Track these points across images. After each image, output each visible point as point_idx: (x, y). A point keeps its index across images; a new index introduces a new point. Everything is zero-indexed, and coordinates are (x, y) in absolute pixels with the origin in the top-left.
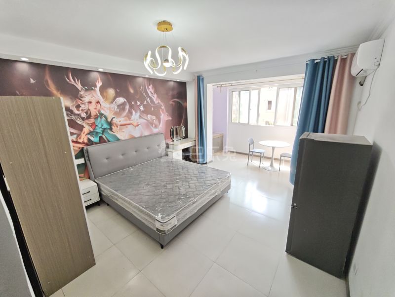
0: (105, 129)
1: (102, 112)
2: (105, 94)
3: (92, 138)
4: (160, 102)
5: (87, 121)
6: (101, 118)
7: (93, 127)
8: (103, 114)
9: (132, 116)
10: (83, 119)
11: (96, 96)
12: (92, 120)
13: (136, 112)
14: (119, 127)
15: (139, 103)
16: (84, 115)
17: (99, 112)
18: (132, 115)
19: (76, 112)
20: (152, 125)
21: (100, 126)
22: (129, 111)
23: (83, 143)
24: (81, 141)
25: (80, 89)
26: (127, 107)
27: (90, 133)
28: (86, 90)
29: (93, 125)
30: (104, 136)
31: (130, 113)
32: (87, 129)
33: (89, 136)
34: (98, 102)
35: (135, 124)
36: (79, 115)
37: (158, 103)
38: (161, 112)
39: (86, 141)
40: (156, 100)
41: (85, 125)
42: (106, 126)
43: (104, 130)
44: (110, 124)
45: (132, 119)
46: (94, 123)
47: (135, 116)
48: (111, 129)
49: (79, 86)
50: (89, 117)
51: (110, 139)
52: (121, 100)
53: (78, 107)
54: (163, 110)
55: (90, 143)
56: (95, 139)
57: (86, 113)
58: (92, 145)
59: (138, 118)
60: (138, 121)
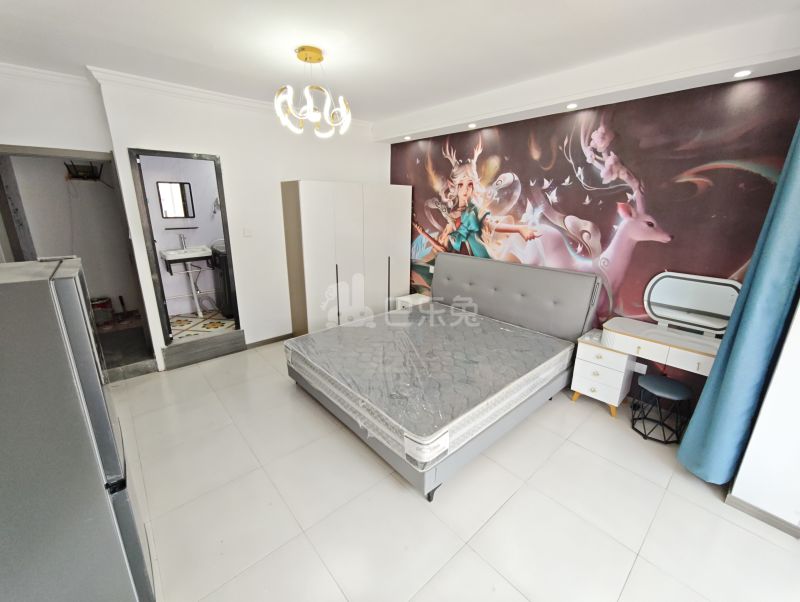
0: (471, 231)
1: (473, 201)
2: (483, 169)
4: (624, 176)
5: (452, 214)
6: (469, 212)
7: (458, 224)
8: (473, 205)
9: (524, 215)
10: (449, 210)
11: (470, 174)
12: (458, 214)
13: (535, 206)
14: (493, 232)
16: (451, 205)
17: (469, 200)
18: (524, 212)
19: (445, 200)
20: (575, 245)
21: (466, 224)
22: (520, 201)
23: (443, 246)
24: (441, 242)
25: (453, 164)
26: (517, 193)
27: (453, 234)
28: (461, 165)
29: (458, 221)
30: (467, 244)
31: (522, 206)
32: (450, 226)
34: (471, 184)
35: (527, 234)
36: (446, 204)
37: (618, 181)
38: (621, 212)
40: (611, 171)
41: (449, 220)
42: (473, 227)
43: (470, 233)
44: (480, 224)
46: (460, 218)
47: (532, 215)
48: (480, 233)
49: (453, 160)
51: (475, 252)
52: (508, 178)
53: (447, 191)
54: (633, 203)
56: (456, 245)
57: (454, 201)
59: (537, 221)
60: (535, 228)
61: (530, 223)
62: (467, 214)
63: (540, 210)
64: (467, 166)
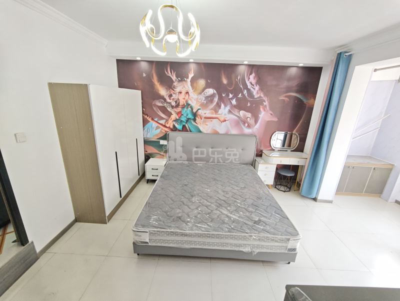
0: (189, 119)
2: (195, 85)
3: (176, 125)
4: (262, 96)
5: (175, 109)
6: (187, 108)
7: (179, 115)
9: (220, 110)
10: (173, 107)
11: (186, 87)
12: (179, 109)
13: (225, 106)
14: (203, 119)
15: (231, 96)
16: (174, 104)
17: (187, 102)
18: (220, 108)
19: (168, 100)
20: (244, 123)
21: (185, 115)
22: (217, 103)
23: (169, 128)
24: (168, 126)
25: (174, 80)
26: (216, 99)
27: (176, 120)
28: (179, 81)
29: (179, 113)
30: (187, 126)
31: (218, 106)
32: (174, 116)
33: (174, 123)
34: (187, 93)
35: (222, 119)
36: (170, 103)
37: (260, 97)
38: (261, 109)
39: (172, 127)
40: (257, 93)
41: (173, 113)
42: (190, 116)
43: (188, 120)
44: (195, 115)
45: (219, 113)
46: (181, 112)
47: (224, 110)
48: (195, 120)
49: (174, 78)
50: (177, 106)
51: (192, 129)
52: (210, 91)
53: (170, 96)
54: (266, 106)
55: (174, 129)
56: (179, 127)
57: (176, 102)
58: (175, 131)
59: (227, 113)
60: (226, 116)
62: (185, 109)
63: (228, 108)
64: (184, 82)
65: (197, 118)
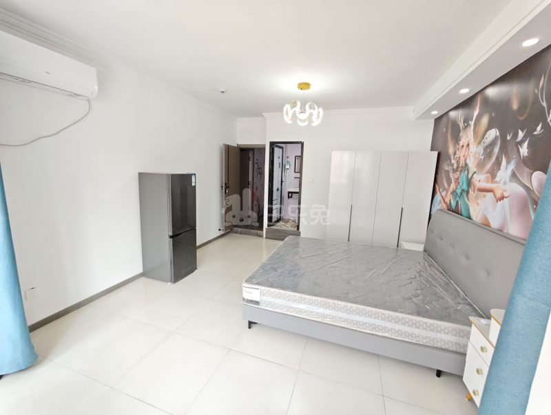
0: (463, 190)
1: (468, 161)
2: (477, 128)
3: (452, 202)
5: (455, 174)
6: (464, 172)
7: (457, 184)
8: (467, 165)
9: (499, 173)
10: (454, 171)
11: (469, 136)
12: (458, 174)
14: (476, 190)
16: (455, 166)
17: (465, 160)
18: (499, 169)
19: (453, 161)
21: (461, 184)
22: (498, 158)
23: (447, 204)
24: (446, 200)
25: (461, 129)
26: (496, 150)
27: (454, 192)
29: (457, 181)
30: (459, 203)
31: (498, 163)
32: (453, 186)
33: (451, 196)
34: (468, 145)
35: (498, 195)
36: (453, 165)
41: (453, 180)
42: (465, 186)
43: (462, 192)
44: (469, 183)
45: (497, 179)
46: (458, 178)
47: (504, 173)
48: (468, 193)
49: (461, 124)
50: (457, 168)
51: (463, 211)
52: (492, 134)
53: (455, 154)
55: (450, 207)
57: (457, 162)
59: (508, 179)
60: (505, 187)
61: (502, 182)
62: (463, 174)
63: (512, 166)
64: (468, 129)
65: (470, 190)
